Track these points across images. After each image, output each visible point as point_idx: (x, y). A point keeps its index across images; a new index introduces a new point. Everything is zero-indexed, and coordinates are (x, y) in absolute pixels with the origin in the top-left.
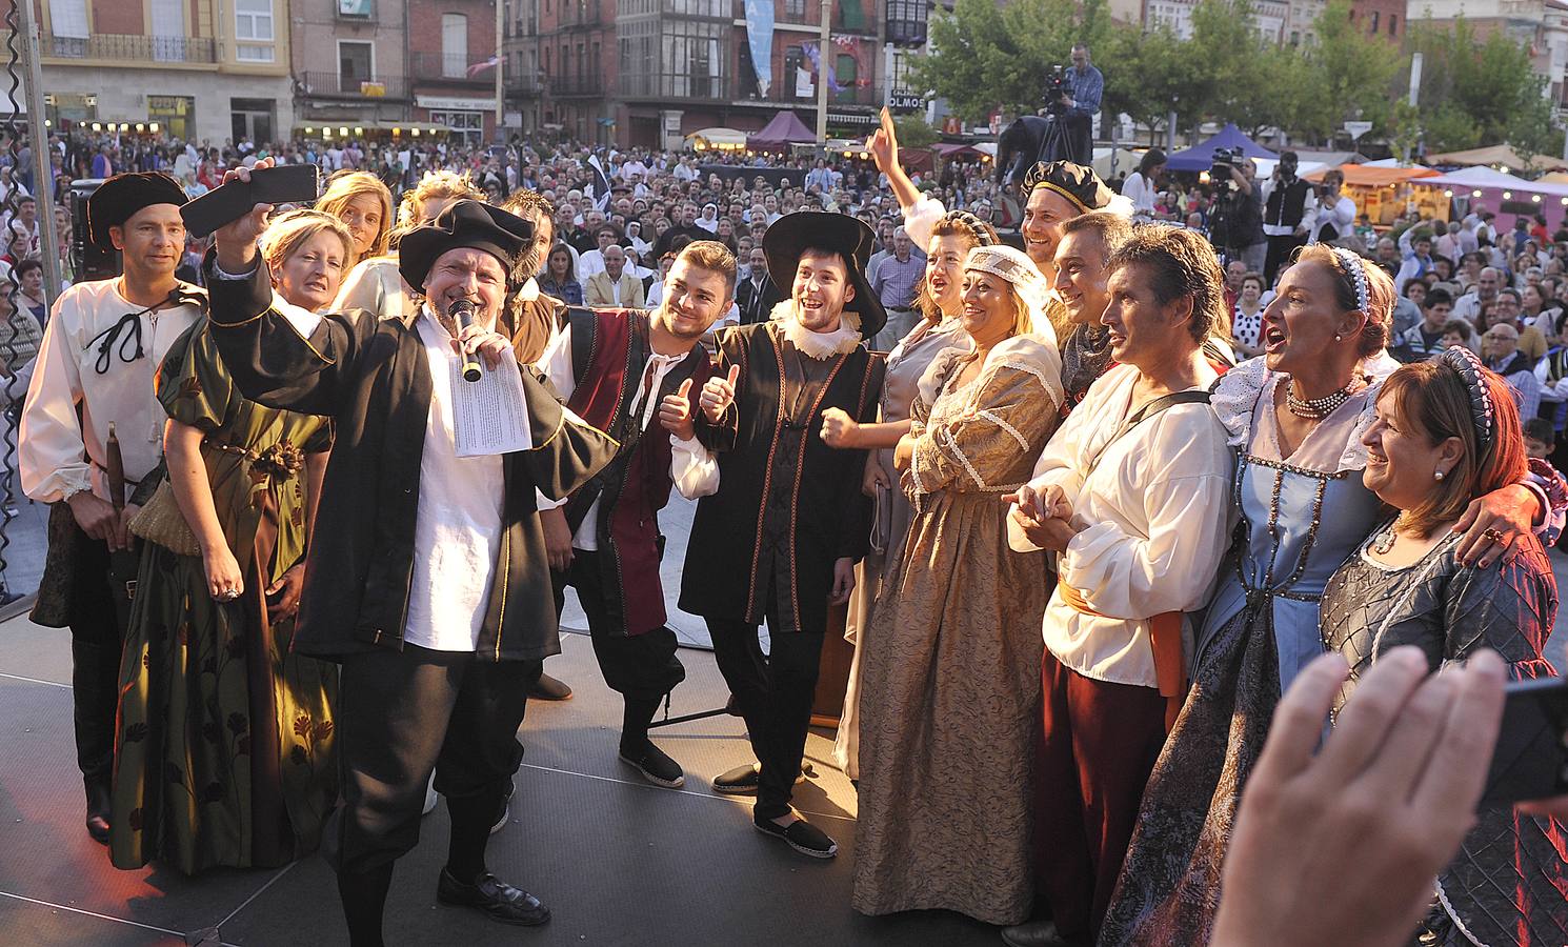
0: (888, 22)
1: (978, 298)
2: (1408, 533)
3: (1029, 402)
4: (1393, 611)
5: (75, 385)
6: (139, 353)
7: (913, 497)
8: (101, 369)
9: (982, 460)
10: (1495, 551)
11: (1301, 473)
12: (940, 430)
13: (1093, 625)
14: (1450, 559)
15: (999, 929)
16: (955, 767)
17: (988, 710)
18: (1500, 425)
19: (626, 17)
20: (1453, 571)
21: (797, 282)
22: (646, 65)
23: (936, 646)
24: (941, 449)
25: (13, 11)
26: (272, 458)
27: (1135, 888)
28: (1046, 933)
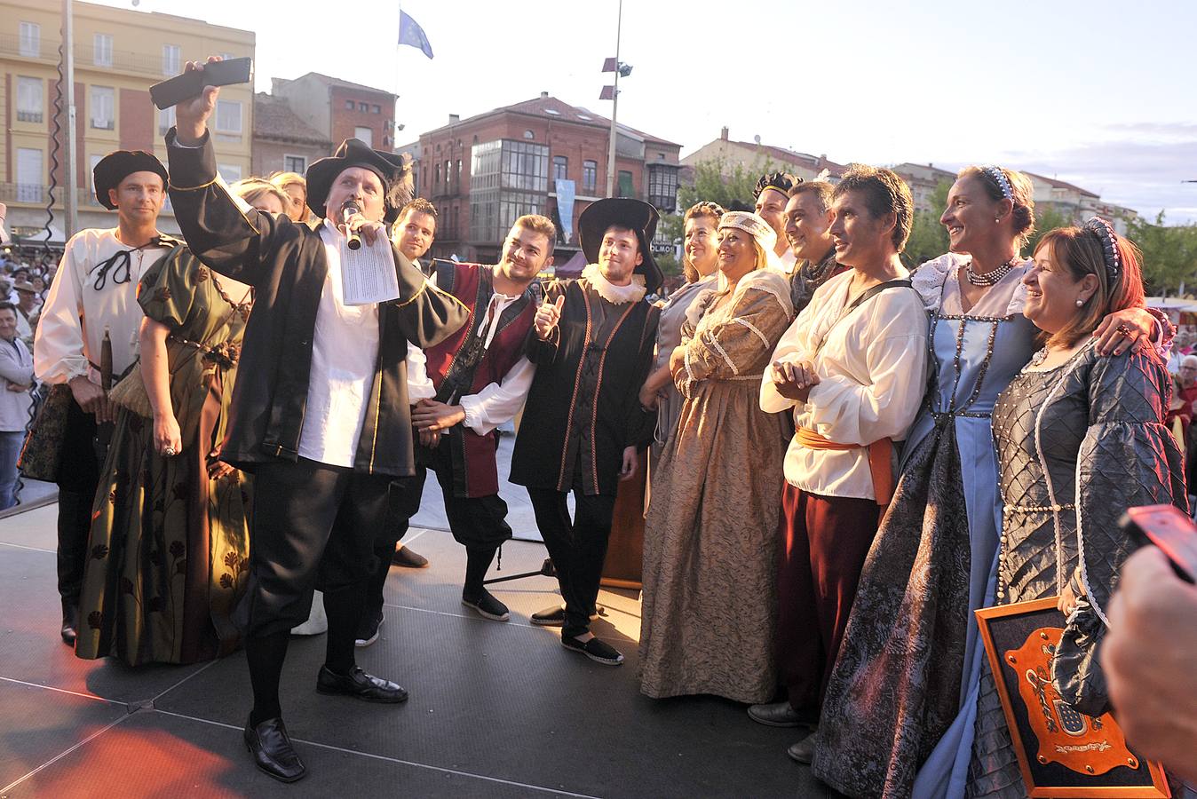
0: (650, 196)
1: (729, 246)
2: (1057, 347)
3: (769, 313)
4: (1051, 395)
5: (79, 299)
6: (127, 279)
7: (684, 387)
8: (99, 286)
9: (736, 353)
10: (1126, 343)
11: (980, 320)
12: (706, 333)
13: (825, 456)
14: (1092, 354)
15: (747, 706)
16: (716, 585)
17: (741, 539)
18: (1125, 265)
19: (477, 190)
20: (1094, 362)
21: (603, 249)
22: (489, 221)
23: (702, 494)
24: (706, 346)
25: (59, 98)
26: (220, 351)
27: (854, 650)
28: (782, 710)
